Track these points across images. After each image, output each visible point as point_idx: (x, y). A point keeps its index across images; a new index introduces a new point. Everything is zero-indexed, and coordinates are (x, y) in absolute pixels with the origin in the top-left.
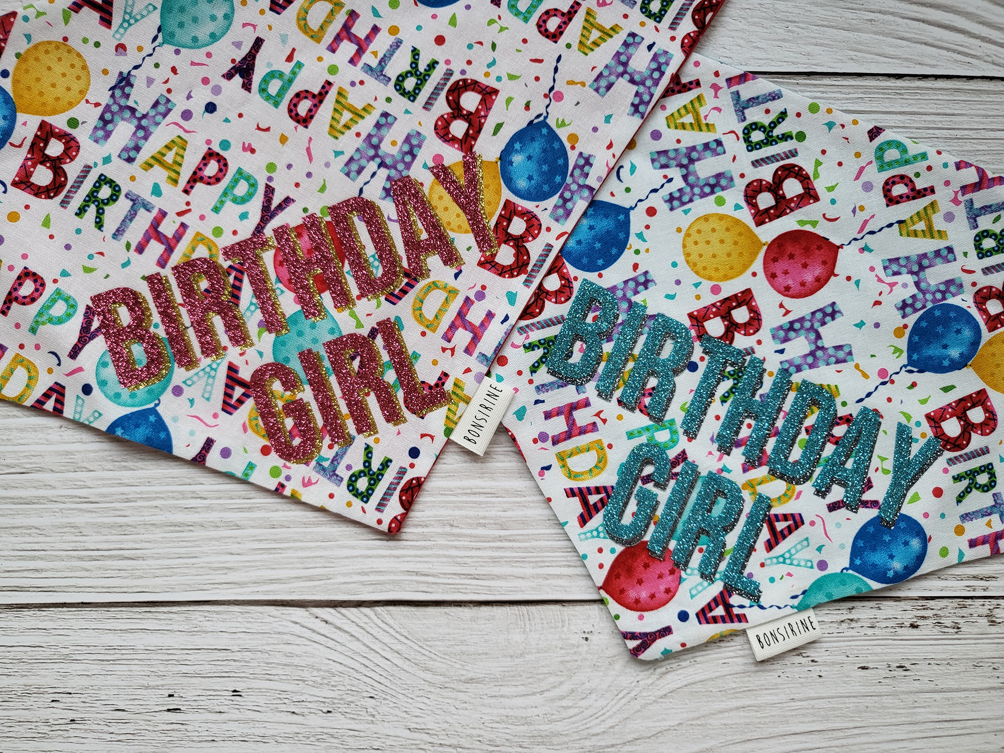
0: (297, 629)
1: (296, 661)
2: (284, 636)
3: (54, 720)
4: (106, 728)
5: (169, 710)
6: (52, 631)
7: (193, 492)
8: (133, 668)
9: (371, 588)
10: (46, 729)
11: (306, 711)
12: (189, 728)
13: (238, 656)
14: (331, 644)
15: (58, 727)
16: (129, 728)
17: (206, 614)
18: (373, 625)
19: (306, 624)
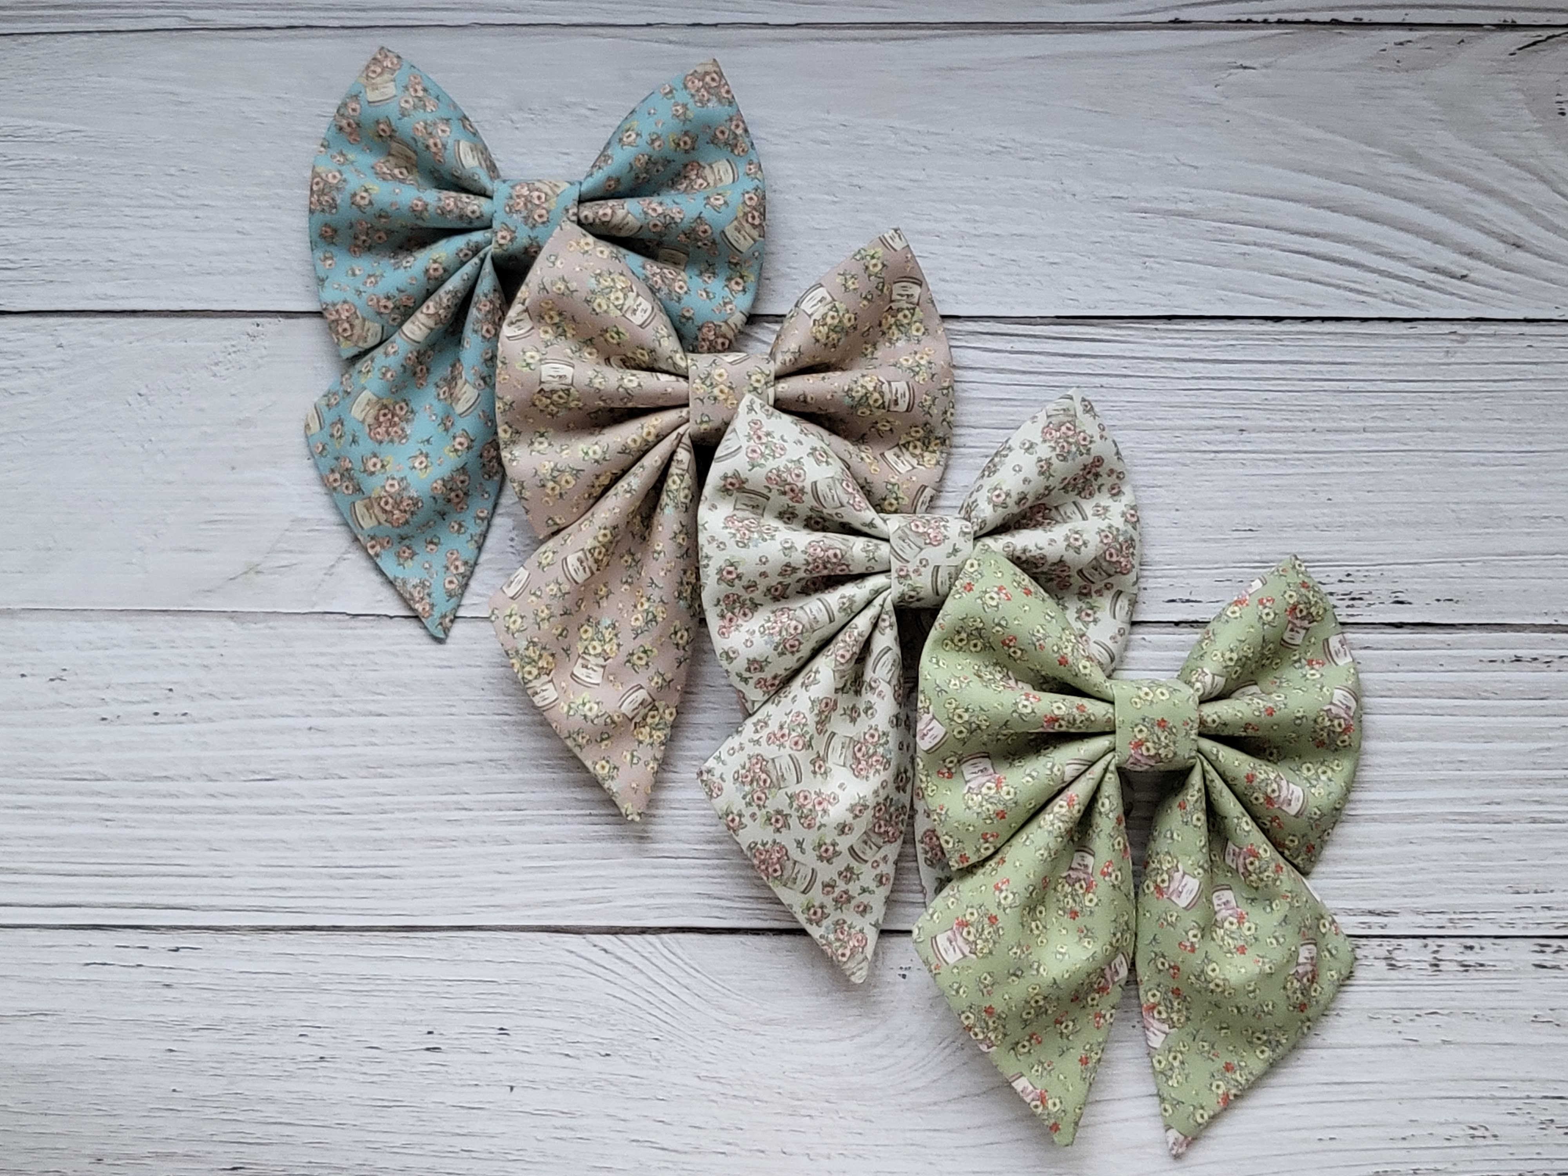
0: (573, 959)
1: (570, 996)
2: (559, 967)
3: (303, 1057)
4: (358, 1068)
5: (428, 1049)
6: (301, 957)
7: (457, 803)
8: (389, 1000)
9: (657, 913)
10: (291, 1067)
11: (581, 1053)
12: (450, 1070)
13: (505, 989)
14: (610, 976)
15: (307, 1065)
16: (383, 1069)
17: (470, 941)
18: (659, 955)
19: (583, 954)
